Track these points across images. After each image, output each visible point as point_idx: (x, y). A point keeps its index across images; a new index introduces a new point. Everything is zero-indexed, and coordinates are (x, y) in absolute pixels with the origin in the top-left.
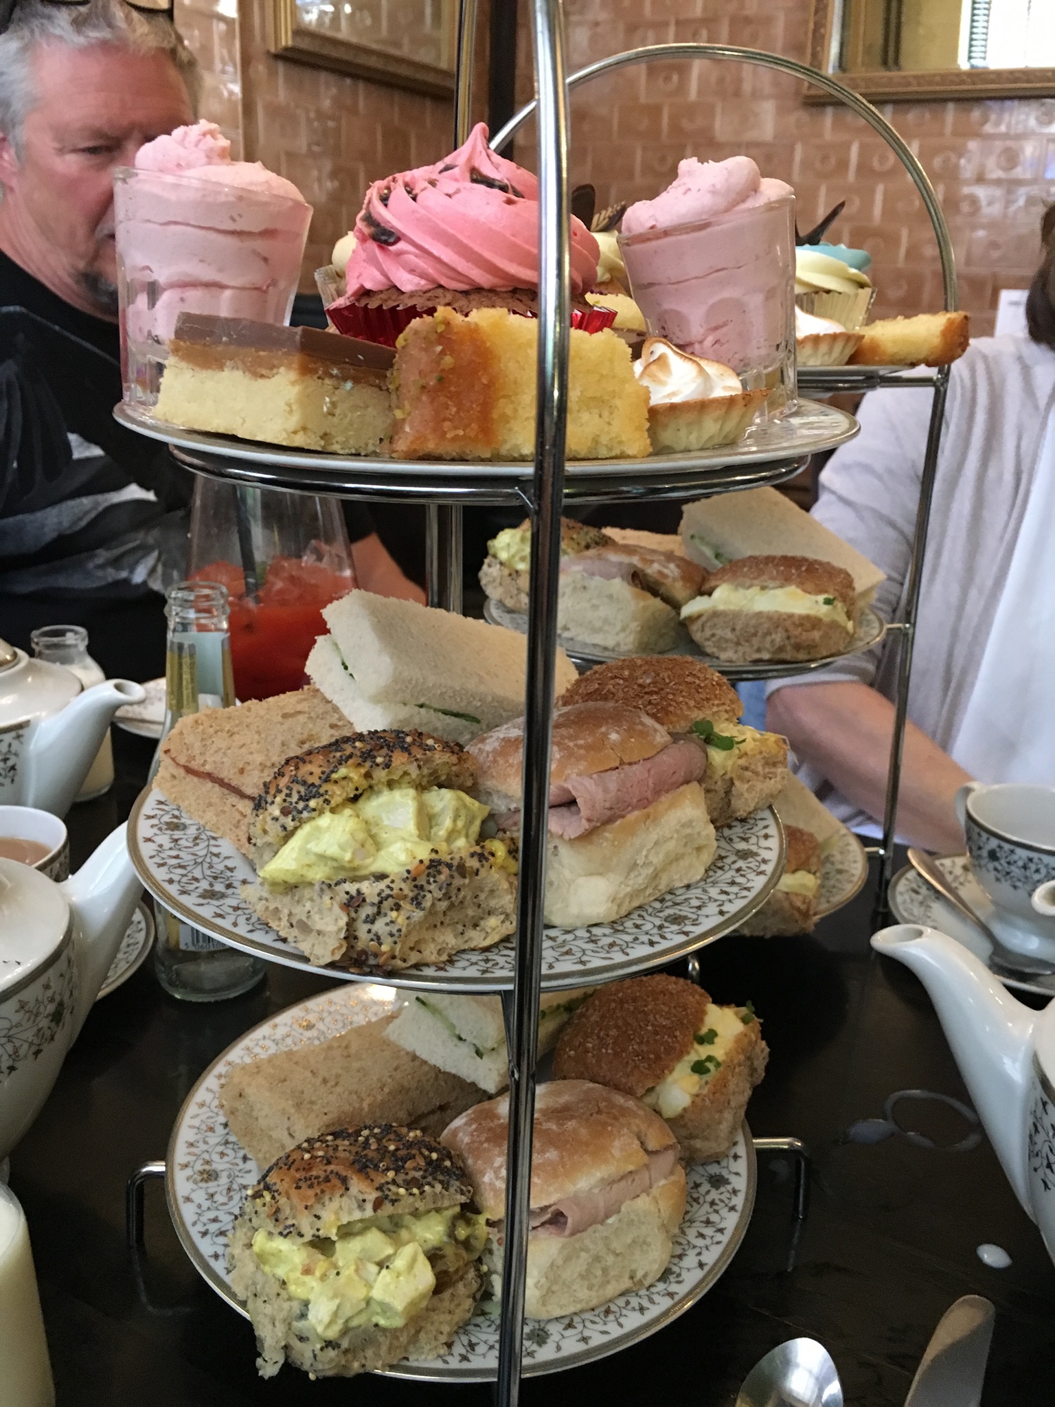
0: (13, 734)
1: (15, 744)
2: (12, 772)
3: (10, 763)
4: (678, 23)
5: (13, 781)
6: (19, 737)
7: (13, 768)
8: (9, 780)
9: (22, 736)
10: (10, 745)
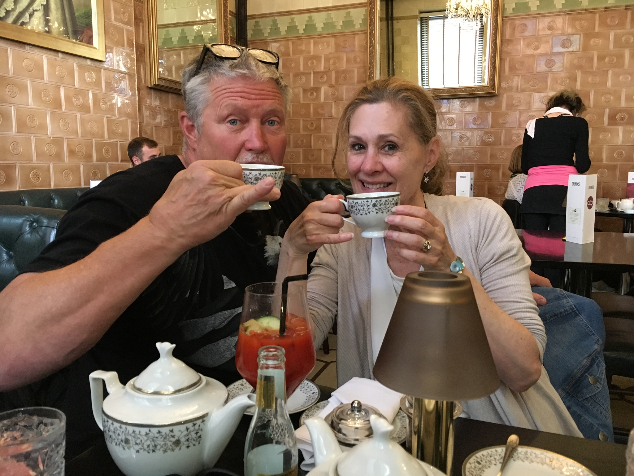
0: (201, 420)
1: (202, 425)
2: (199, 439)
3: (199, 435)
4: (314, 73)
5: (199, 443)
6: (203, 421)
7: (200, 437)
8: (197, 443)
9: (205, 421)
10: (199, 426)
